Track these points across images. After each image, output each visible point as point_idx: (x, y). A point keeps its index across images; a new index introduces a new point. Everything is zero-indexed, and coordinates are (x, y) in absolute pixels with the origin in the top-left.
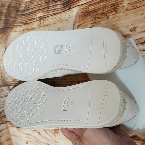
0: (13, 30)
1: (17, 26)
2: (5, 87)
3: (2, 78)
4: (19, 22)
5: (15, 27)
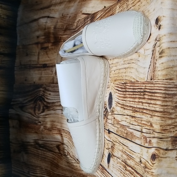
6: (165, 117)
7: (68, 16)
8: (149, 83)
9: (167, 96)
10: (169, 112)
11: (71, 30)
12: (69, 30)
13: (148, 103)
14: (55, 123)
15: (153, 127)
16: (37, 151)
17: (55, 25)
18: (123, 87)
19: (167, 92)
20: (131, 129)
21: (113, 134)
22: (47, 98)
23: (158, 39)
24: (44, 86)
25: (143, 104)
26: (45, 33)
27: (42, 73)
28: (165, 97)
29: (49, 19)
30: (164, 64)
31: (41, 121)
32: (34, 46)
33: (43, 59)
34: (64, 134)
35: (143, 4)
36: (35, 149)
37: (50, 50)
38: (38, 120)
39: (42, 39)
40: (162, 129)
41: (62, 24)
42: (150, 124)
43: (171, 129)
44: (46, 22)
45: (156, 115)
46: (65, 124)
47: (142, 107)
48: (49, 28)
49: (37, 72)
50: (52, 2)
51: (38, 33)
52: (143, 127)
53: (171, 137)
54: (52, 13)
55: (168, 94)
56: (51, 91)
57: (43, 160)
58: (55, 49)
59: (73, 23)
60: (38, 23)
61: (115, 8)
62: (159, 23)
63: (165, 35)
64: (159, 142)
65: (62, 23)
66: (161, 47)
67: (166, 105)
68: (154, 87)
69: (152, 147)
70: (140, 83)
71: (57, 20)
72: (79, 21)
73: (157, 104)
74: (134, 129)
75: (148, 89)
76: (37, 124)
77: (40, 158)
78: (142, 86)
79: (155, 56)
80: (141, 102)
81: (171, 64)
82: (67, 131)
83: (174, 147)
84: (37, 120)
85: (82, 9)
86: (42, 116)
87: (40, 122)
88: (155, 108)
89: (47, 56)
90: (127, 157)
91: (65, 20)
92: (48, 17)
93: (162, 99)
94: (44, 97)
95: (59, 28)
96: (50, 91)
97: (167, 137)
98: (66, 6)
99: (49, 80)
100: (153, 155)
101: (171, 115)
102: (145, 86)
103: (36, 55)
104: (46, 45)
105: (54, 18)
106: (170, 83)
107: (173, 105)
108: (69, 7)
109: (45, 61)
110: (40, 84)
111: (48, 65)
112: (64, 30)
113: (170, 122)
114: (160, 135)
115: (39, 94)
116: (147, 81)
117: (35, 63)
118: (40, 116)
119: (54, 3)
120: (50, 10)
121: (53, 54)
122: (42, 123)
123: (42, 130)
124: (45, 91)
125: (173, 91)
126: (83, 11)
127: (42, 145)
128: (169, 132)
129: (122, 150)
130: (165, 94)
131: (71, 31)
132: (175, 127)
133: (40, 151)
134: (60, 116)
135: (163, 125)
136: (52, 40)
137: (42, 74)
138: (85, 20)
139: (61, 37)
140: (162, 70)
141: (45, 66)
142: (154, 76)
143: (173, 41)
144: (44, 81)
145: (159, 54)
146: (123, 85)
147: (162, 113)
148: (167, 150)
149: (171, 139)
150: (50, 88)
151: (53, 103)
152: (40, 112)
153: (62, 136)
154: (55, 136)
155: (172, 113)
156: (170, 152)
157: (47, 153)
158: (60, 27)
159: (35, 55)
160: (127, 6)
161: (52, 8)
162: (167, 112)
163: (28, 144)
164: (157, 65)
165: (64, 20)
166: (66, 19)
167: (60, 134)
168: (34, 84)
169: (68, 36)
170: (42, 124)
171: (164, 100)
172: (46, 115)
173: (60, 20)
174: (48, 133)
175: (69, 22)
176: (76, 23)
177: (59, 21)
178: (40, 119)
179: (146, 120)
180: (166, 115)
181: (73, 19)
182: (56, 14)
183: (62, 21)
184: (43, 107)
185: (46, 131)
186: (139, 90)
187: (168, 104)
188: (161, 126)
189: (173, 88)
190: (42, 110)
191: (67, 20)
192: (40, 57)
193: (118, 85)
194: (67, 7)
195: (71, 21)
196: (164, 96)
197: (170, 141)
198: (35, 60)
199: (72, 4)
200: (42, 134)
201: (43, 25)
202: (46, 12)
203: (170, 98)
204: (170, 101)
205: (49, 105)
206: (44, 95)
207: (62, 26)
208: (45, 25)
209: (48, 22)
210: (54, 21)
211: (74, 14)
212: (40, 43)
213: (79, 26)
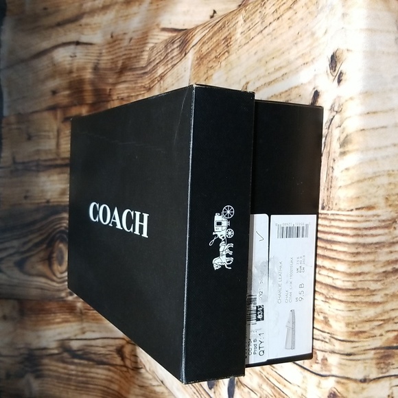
6: (357, 302)
7: (127, 37)
9: (361, 250)
10: (368, 289)
11: (135, 69)
12: (132, 69)
15: (330, 326)
16: (65, 368)
17: (96, 61)
19: (361, 240)
23: (336, 109)
26: (71, 82)
28: (358, 253)
29: (79, 47)
30: (352, 172)
32: (46, 114)
35: (299, 15)
36: (61, 365)
39: (63, 97)
40: (352, 332)
41: (112, 59)
42: (322, 319)
43: (373, 329)
44: (72, 55)
45: (336, 296)
48: (81, 69)
49: (55, 177)
50: (85, 6)
51: (53, 84)
53: (375, 349)
54: (86, 33)
55: (364, 245)
57: (83, 387)
59: (138, 54)
61: (234, 23)
62: (338, 66)
63: (351, 99)
64: (345, 365)
65: (113, 55)
66: (344, 129)
67: (359, 271)
68: (330, 226)
69: (329, 376)
71: (100, 50)
72: (153, 48)
73: (337, 271)
77: (75, 384)
79: (332, 151)
81: (370, 170)
83: (382, 373)
85: (160, 19)
87: (71, 294)
88: (333, 279)
90: (273, 390)
91: (119, 48)
92: (78, 43)
93: (347, 258)
95: (105, 69)
97: (364, 350)
98: (120, 15)
100: (331, 393)
101: (373, 295)
103: (52, 137)
105: (91, 44)
106: (369, 216)
107: (377, 271)
108: (127, 16)
112: (116, 73)
113: (370, 312)
114: (347, 348)
115: (58, 226)
117: (50, 157)
119: (88, 10)
120: (81, 25)
123: (82, 313)
125: (376, 236)
126: (163, 22)
127: (80, 353)
128: (369, 337)
129: (259, 373)
130: (357, 246)
131: (135, 73)
132: (385, 323)
133: (72, 367)
135: (352, 321)
136: (89, 99)
138: (166, 47)
139: (112, 88)
140: (346, 186)
142: (328, 201)
143: (374, 113)
145: (339, 146)
147: (349, 294)
148: (364, 381)
149: (375, 354)
155: (374, 291)
156: (372, 385)
157: (93, 370)
158: (109, 66)
159: (49, 138)
160: (263, 19)
161: (84, 21)
162: (363, 289)
163: (44, 352)
164: (336, 173)
165: (116, 47)
166: (122, 45)
168: (46, 204)
169: (130, 86)
171: (353, 259)
173: (107, 48)
175: (131, 52)
176: (146, 53)
177: (104, 51)
180: (360, 298)
181: (140, 45)
182: (96, 34)
183: (111, 50)
185: (91, 313)
187: (365, 268)
188: (348, 324)
189: (376, 228)
191: (125, 47)
192: (62, 141)
194: (122, 17)
195: (134, 49)
196: (353, 250)
197: (372, 359)
198: (50, 150)
199: (134, 8)
200: (82, 321)
201: (66, 63)
202: (70, 31)
203: (369, 253)
204: (369, 262)
207: (114, 62)
208: (70, 62)
209: (77, 55)
210: (92, 53)
211: (140, 32)
212: (61, 108)
213: (154, 60)
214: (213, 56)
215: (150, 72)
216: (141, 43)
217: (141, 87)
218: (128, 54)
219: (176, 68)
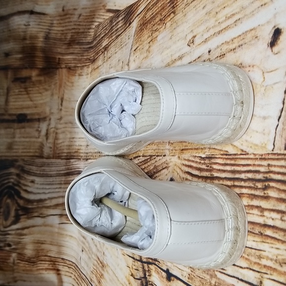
0: (75, 73)
1: (83, 66)
2: (56, 160)
3: (54, 146)
4: (87, 60)
5: (79, 68)
7: (77, 13)
8: (280, 157)
11: (82, 44)
12: (79, 43)
13: (278, 212)
14: (43, 246)
17: (48, 31)
18: (204, 167)
20: (229, 275)
21: (179, 282)
22: (26, 191)
24: (20, 163)
25: (261, 212)
26: (24, 47)
27: (14, 133)
29: (33, 16)
31: (12, 241)
33: (17, 103)
34: (63, 269)
37: (34, 84)
38: (5, 241)
39: (15, 60)
41: (62, 31)
44: (26, 24)
46: (67, 247)
47: (260, 220)
48: (34, 38)
49: (2, 131)
51: (7, 47)
52: (265, 276)
54: (40, 3)
56: (35, 175)
58: (45, 82)
59: (86, 31)
60: (8, 24)
65: (63, 27)
70: (252, 156)
71: (51, 20)
72: (99, 25)
74: (238, 278)
75: (279, 173)
76: (2, 250)
78: (259, 165)
80: (257, 207)
82: (70, 263)
84: (3, 239)
85: (106, 1)
86: (13, 232)
87: (9, 245)
89: (26, 96)
91: (69, 22)
92: (32, 12)
94: (20, 187)
95: (55, 39)
96: (33, 175)
99: (31, 151)
102: (269, 165)
103: (2, 94)
104: (25, 73)
105: (44, 14)
109: (22, 108)
110: (10, 158)
111: (29, 117)
112: (66, 44)
115: (6, 181)
116: (274, 152)
118: (10, 232)
121: (40, 93)
122: (13, 247)
123: (14, 263)
124: (22, 175)
126: (109, 4)
131: (82, 47)
134: (56, 230)
136: (40, 64)
137: (14, 137)
138: (111, 21)
139: (61, 57)
141: (22, 119)
144: (19, 151)
146: (202, 162)
150: (34, 169)
151: (41, 201)
152: (9, 222)
153: (59, 274)
154: (43, 275)
158: (59, 36)
165: (67, 21)
166: (71, 20)
167: (54, 269)
169: (77, 57)
170: (14, 249)
172: (23, 229)
173: (58, 20)
174: (28, 268)
175: (80, 27)
176: (93, 30)
177: (55, 22)
178: (10, 238)
179: (275, 258)
181: (87, 22)
182: (49, 5)
183: (61, 22)
184: (16, 210)
185: (22, 264)
186: (250, 175)
190: (15, 217)
191: (74, 21)
192: (11, 99)
193: (189, 160)
195: (83, 25)
200: (13, 271)
201: (20, 30)
205: (30, 207)
206: (18, 184)
207: (63, 33)
208: (24, 30)
209: (31, 23)
210: (45, 23)
211: (88, 10)
212: (12, 69)
213: (99, 35)
214: (158, 19)
215: (95, 46)
216: (89, 20)
217: (86, 59)
218: (76, 29)
219: (120, 38)
